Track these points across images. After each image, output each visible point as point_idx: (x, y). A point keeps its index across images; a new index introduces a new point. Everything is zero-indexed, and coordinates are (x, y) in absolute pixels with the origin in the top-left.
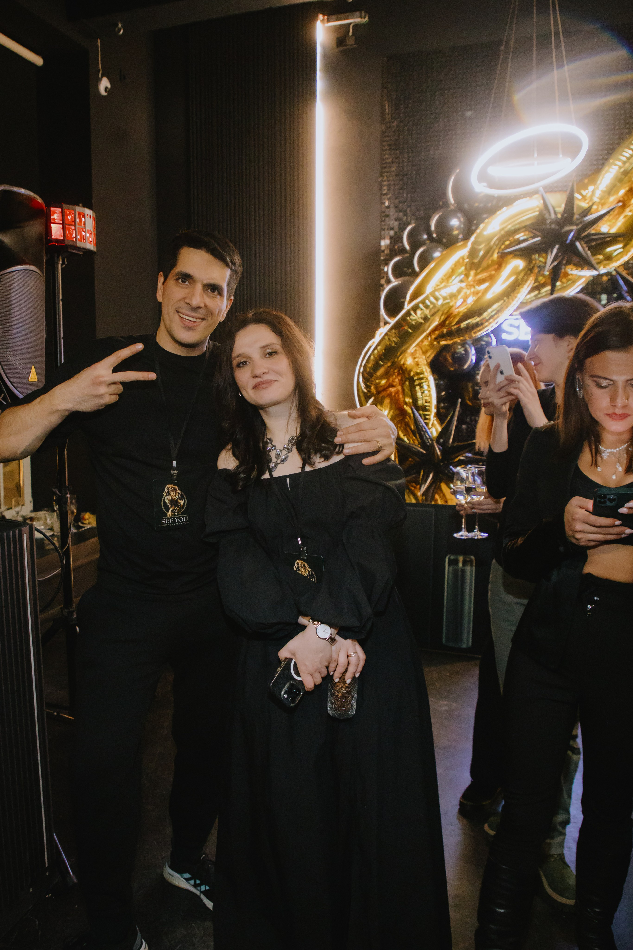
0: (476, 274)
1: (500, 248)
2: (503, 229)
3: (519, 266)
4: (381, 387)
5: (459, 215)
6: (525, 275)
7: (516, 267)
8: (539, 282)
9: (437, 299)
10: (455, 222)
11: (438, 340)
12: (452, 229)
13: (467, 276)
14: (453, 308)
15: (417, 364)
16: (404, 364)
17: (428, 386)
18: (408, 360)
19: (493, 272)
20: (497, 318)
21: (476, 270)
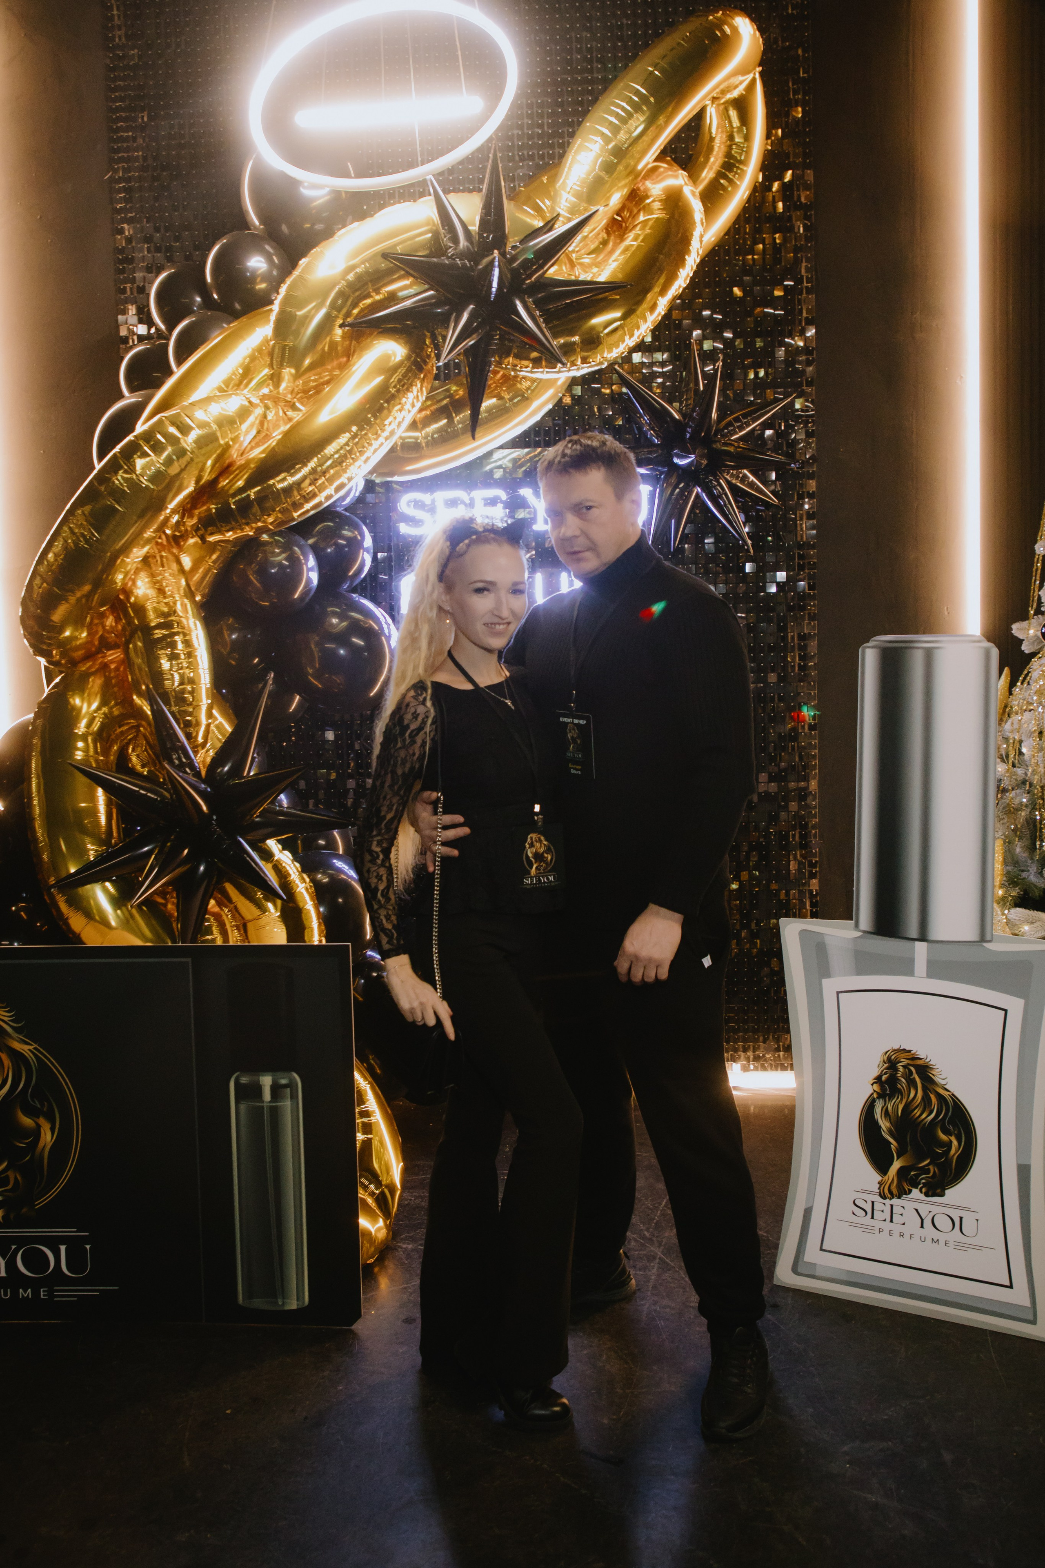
0: (296, 377)
1: (348, 314)
2: (352, 268)
3: (395, 355)
4: (78, 648)
5: (267, 247)
6: (405, 375)
7: (387, 357)
8: (451, 396)
9: (185, 430)
10: (257, 263)
11: (200, 533)
12: (253, 279)
13: (275, 379)
14: (234, 454)
15: (161, 591)
16: (127, 593)
17: (187, 643)
18: (139, 583)
19: (336, 372)
20: (337, 475)
21: (297, 368)
